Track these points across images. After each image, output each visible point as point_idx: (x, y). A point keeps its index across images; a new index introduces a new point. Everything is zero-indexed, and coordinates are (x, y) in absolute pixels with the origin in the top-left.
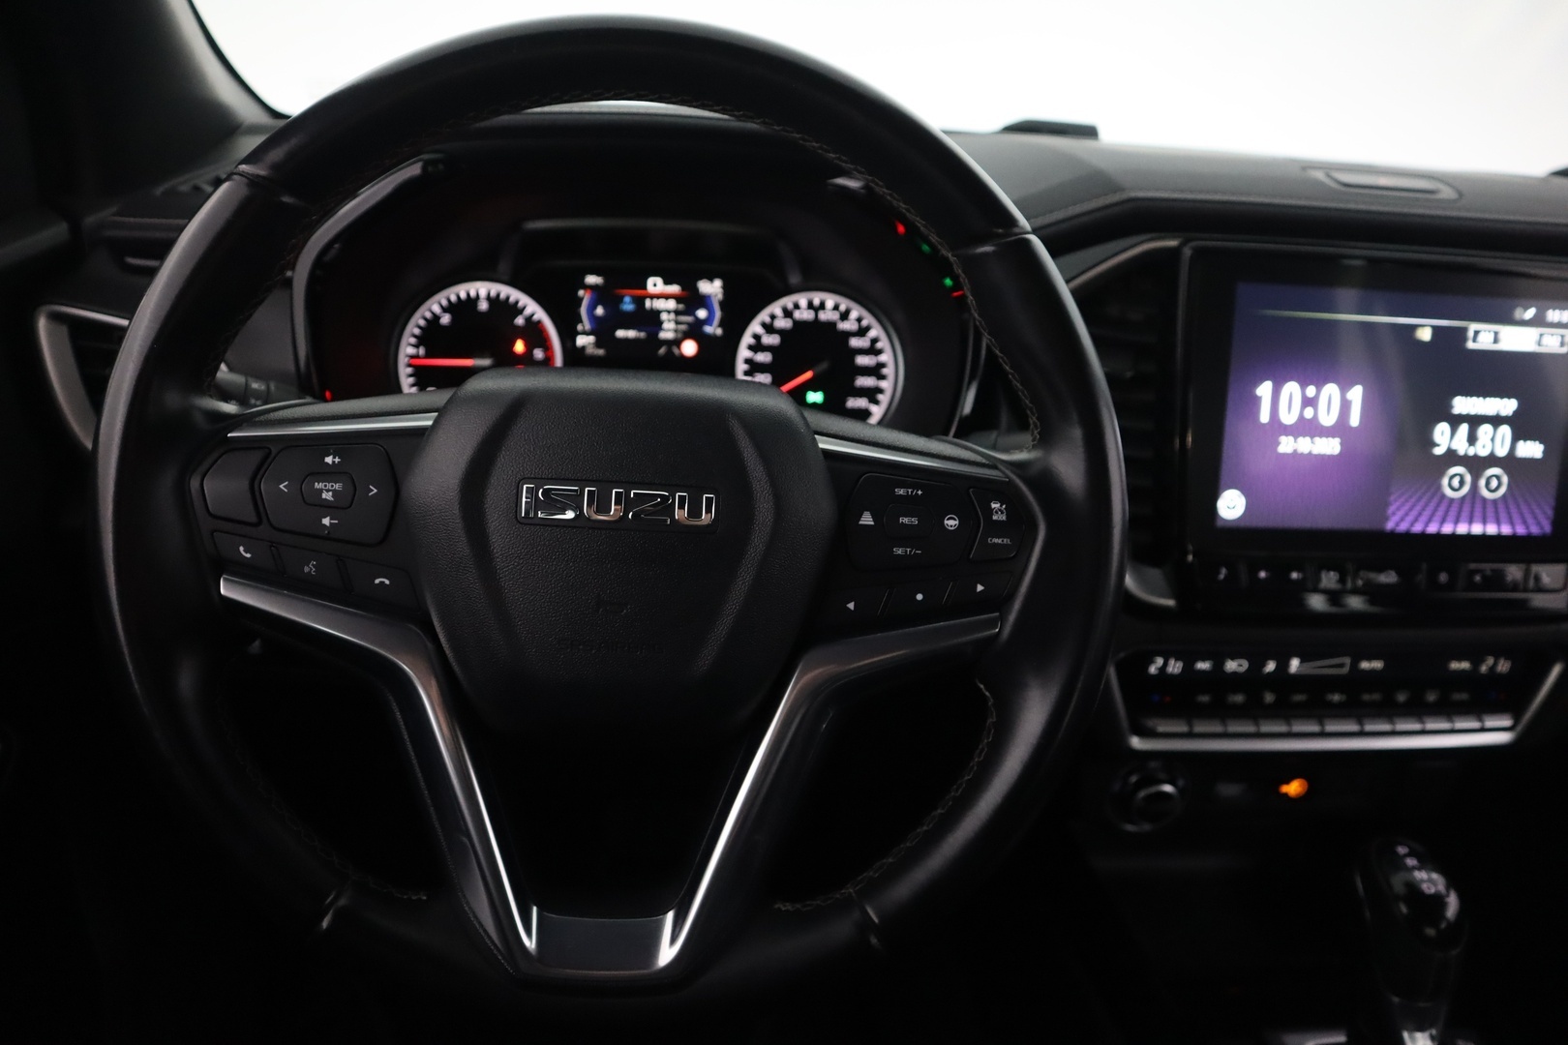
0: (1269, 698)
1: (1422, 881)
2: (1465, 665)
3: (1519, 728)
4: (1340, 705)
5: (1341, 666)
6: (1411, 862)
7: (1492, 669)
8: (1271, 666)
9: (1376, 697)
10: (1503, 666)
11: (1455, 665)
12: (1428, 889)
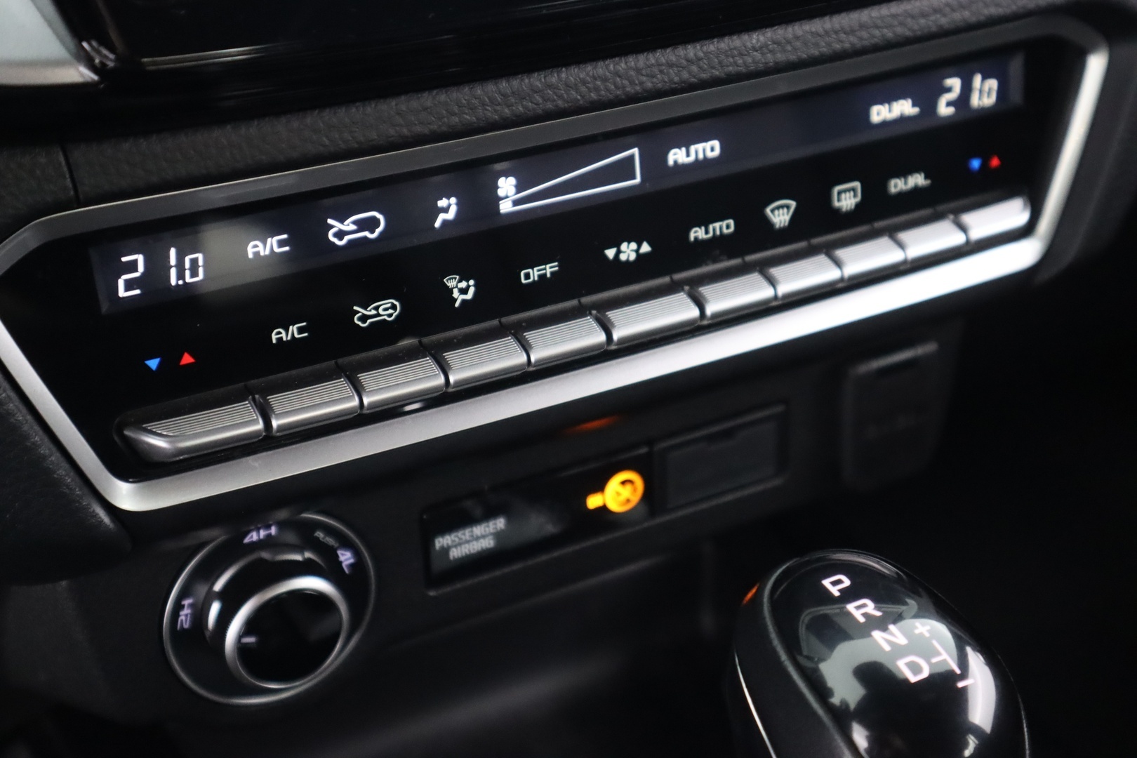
0: (461, 290)
1: (899, 651)
2: (904, 107)
3: (1046, 224)
4: (640, 269)
5: (625, 169)
6: (861, 609)
7: (963, 101)
8: (449, 209)
9: (725, 227)
10: (985, 93)
11: (880, 113)
12: (914, 670)
